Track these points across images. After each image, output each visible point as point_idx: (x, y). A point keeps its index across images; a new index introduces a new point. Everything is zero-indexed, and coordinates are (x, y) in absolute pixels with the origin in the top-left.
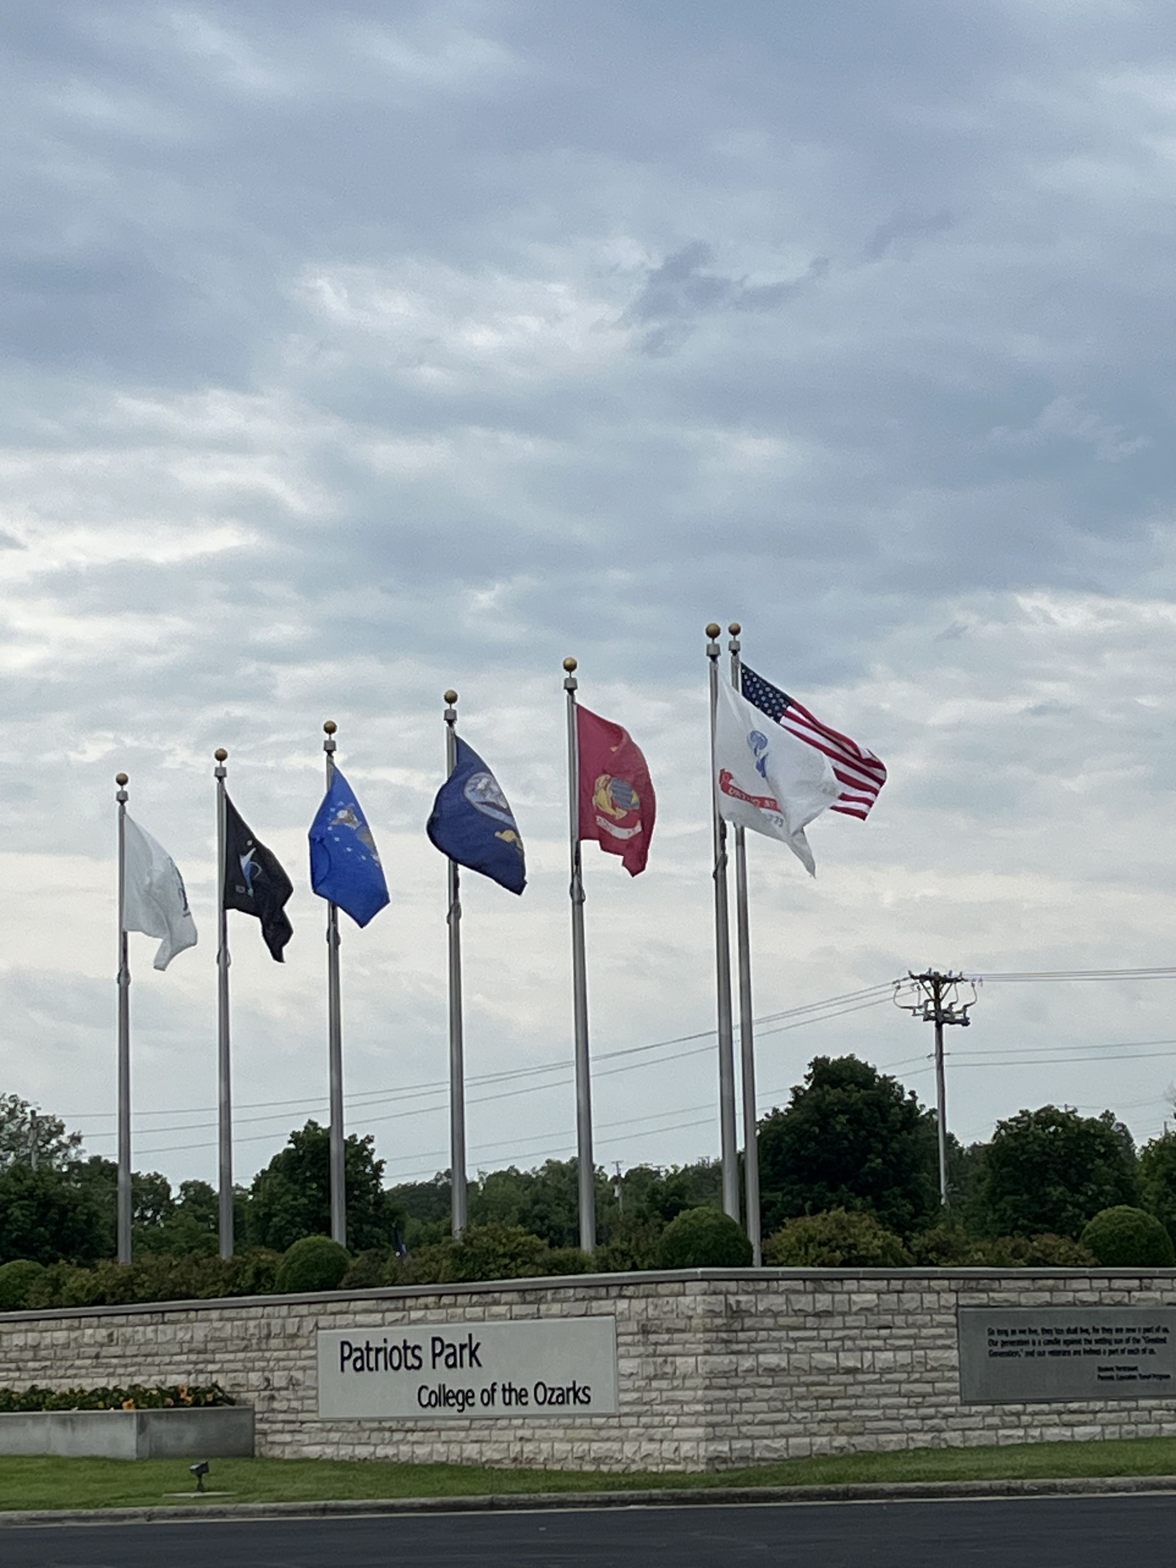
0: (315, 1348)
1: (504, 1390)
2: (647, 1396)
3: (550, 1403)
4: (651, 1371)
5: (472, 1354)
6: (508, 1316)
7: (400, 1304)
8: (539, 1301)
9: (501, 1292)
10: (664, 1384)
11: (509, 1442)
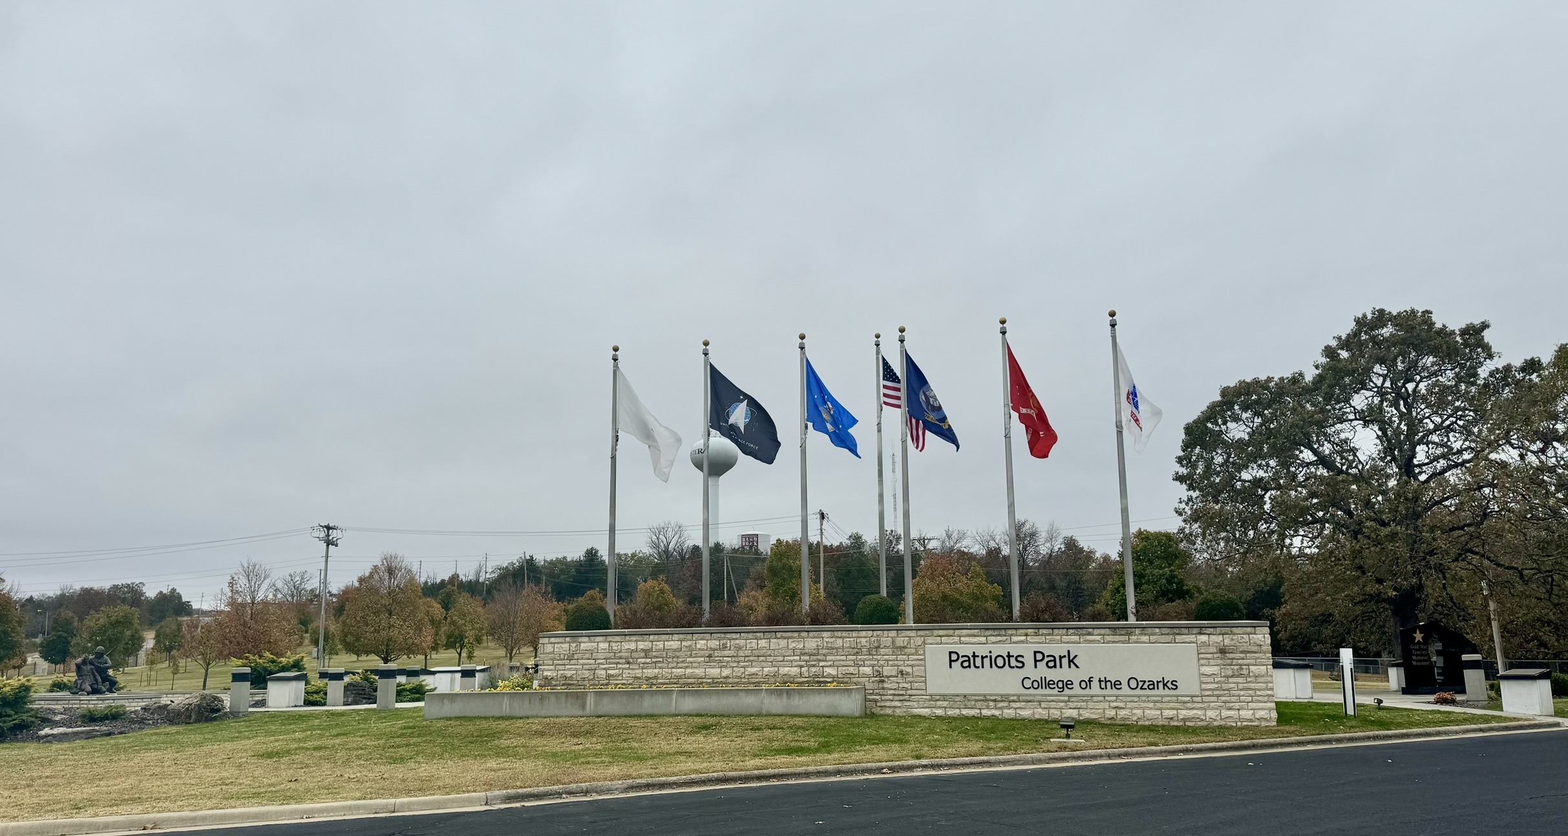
0: (924, 654)
1: (1100, 681)
2: (1225, 686)
3: (1141, 688)
4: (1230, 673)
5: (1071, 661)
6: (1102, 641)
7: (1003, 632)
8: (1129, 634)
9: (1094, 628)
10: (1240, 680)
11: (1104, 709)
